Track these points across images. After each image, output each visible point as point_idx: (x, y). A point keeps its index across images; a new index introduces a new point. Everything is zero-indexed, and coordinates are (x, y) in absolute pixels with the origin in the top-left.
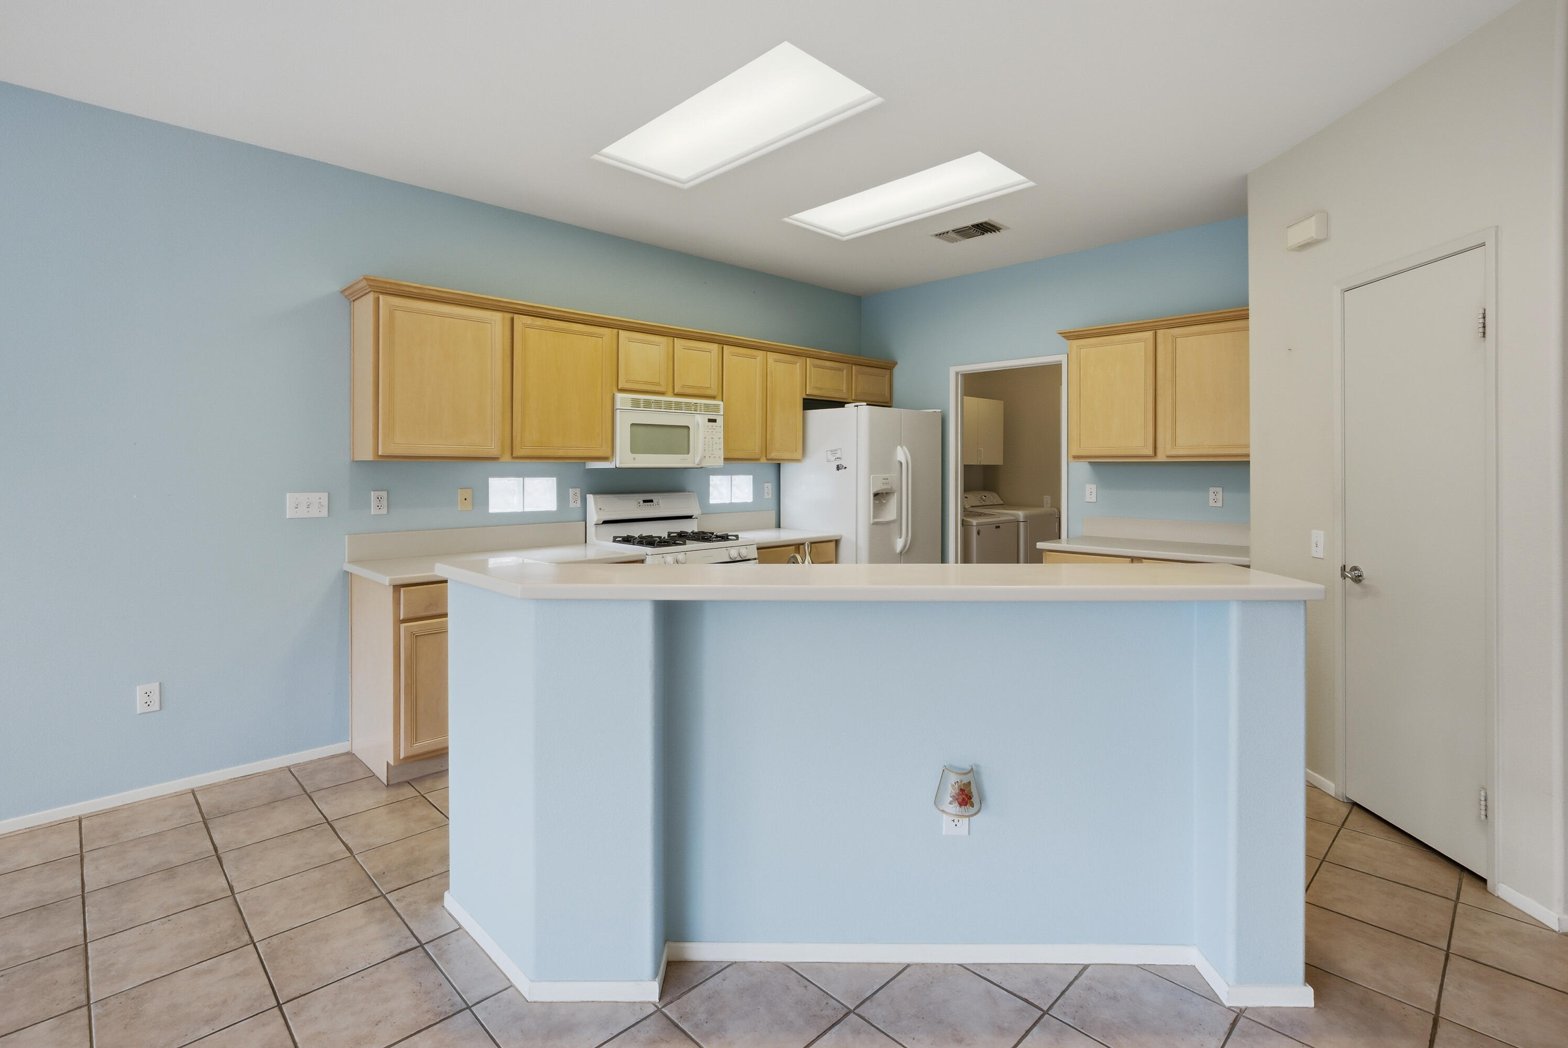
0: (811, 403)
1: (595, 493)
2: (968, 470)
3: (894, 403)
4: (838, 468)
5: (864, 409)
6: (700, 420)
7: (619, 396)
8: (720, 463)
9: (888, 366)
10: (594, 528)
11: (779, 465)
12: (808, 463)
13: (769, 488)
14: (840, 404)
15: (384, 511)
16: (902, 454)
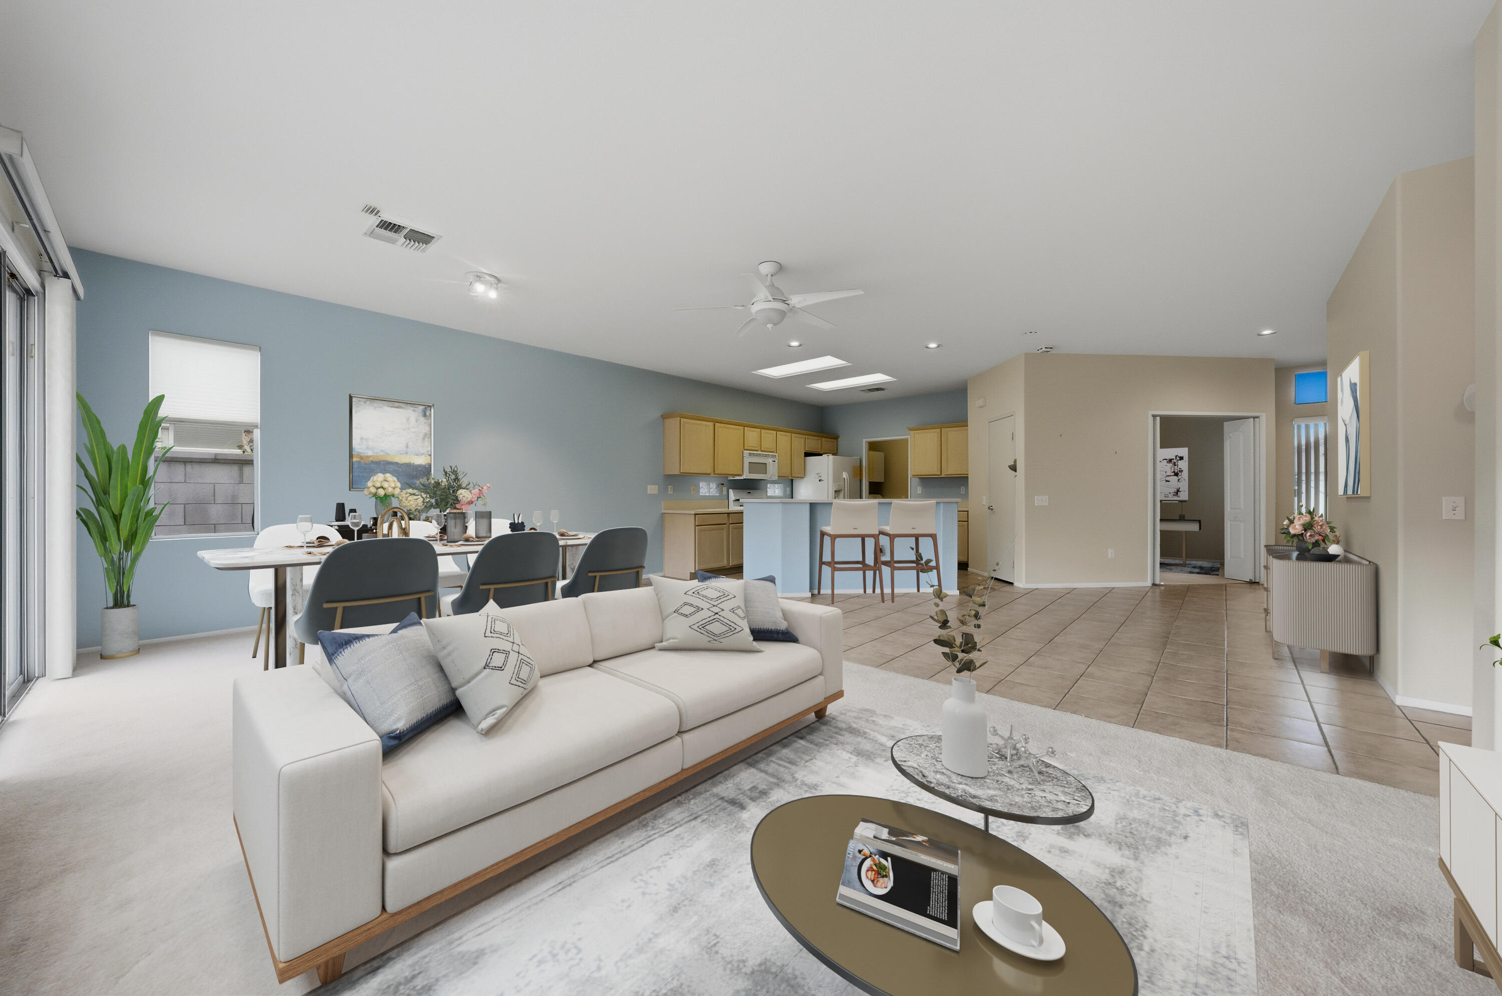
0: (807, 454)
1: (733, 488)
2: (870, 483)
3: (838, 454)
4: (820, 481)
5: (831, 457)
6: (771, 460)
7: (745, 451)
8: (776, 478)
9: (836, 438)
10: (732, 502)
11: (792, 480)
12: (805, 480)
13: (788, 489)
14: (821, 455)
15: (672, 493)
16: (845, 475)
